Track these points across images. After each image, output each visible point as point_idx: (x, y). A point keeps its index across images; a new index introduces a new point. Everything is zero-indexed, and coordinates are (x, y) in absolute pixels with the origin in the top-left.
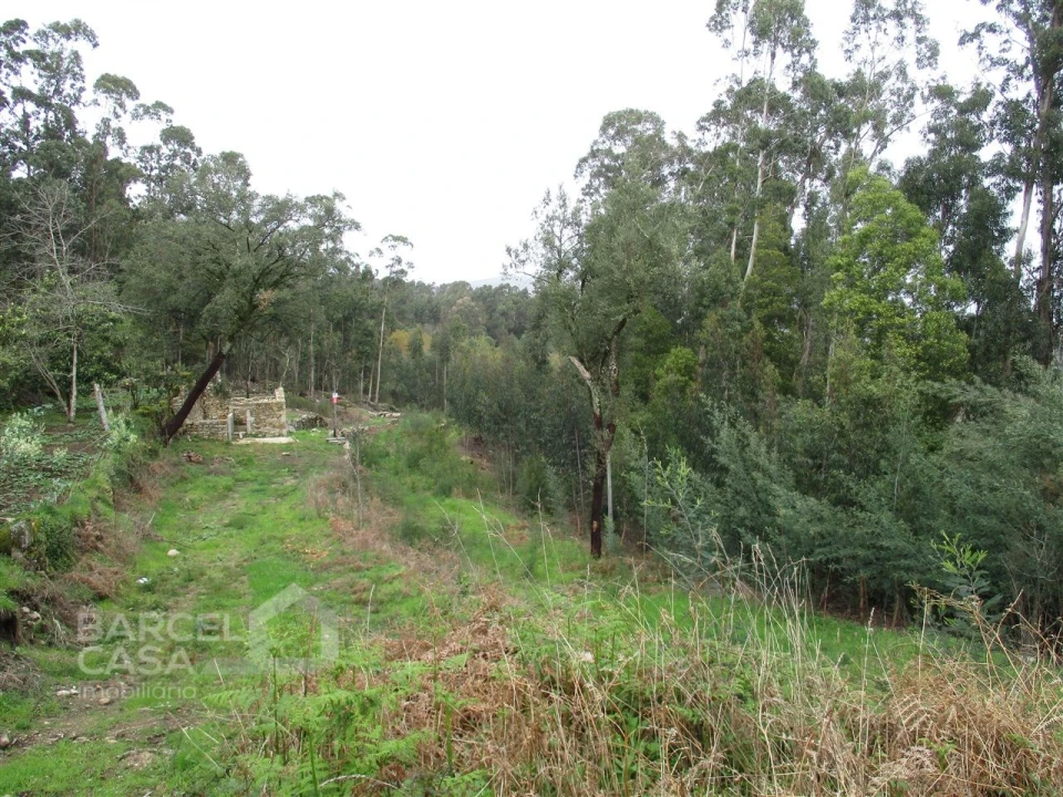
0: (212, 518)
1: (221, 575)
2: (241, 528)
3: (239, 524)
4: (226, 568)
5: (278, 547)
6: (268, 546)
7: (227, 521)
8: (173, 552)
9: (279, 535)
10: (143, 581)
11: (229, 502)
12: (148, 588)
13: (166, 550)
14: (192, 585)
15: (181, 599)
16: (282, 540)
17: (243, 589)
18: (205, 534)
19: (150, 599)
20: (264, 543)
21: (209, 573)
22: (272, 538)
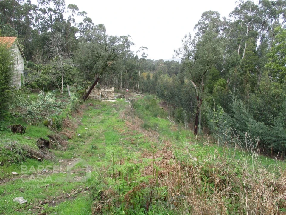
0: (96, 120)
1: (98, 135)
2: (103, 123)
3: (102, 122)
4: (99, 133)
5: (112, 128)
6: (110, 128)
7: (99, 121)
8: (86, 128)
9: (112, 125)
10: (79, 135)
11: (100, 116)
12: (80, 137)
13: (84, 128)
14: (91, 137)
15: (88, 140)
16: (113, 127)
17: (103, 138)
18: (94, 124)
19: (80, 140)
20: (108, 127)
21: (95, 134)
22: (110, 126)
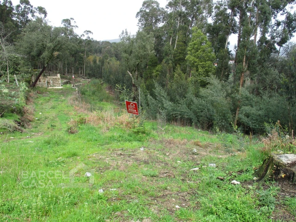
0: (47, 106)
1: (52, 118)
2: (54, 109)
3: (53, 108)
4: (53, 116)
5: (63, 112)
6: (61, 112)
7: (50, 107)
8: (40, 114)
9: (63, 110)
10: (37, 119)
11: (50, 103)
12: (38, 120)
13: (39, 113)
14: (47, 120)
15: (45, 122)
16: (64, 111)
17: (58, 120)
18: (46, 110)
19: (39, 122)
20: (60, 112)
21: (50, 117)
22: (61, 111)
